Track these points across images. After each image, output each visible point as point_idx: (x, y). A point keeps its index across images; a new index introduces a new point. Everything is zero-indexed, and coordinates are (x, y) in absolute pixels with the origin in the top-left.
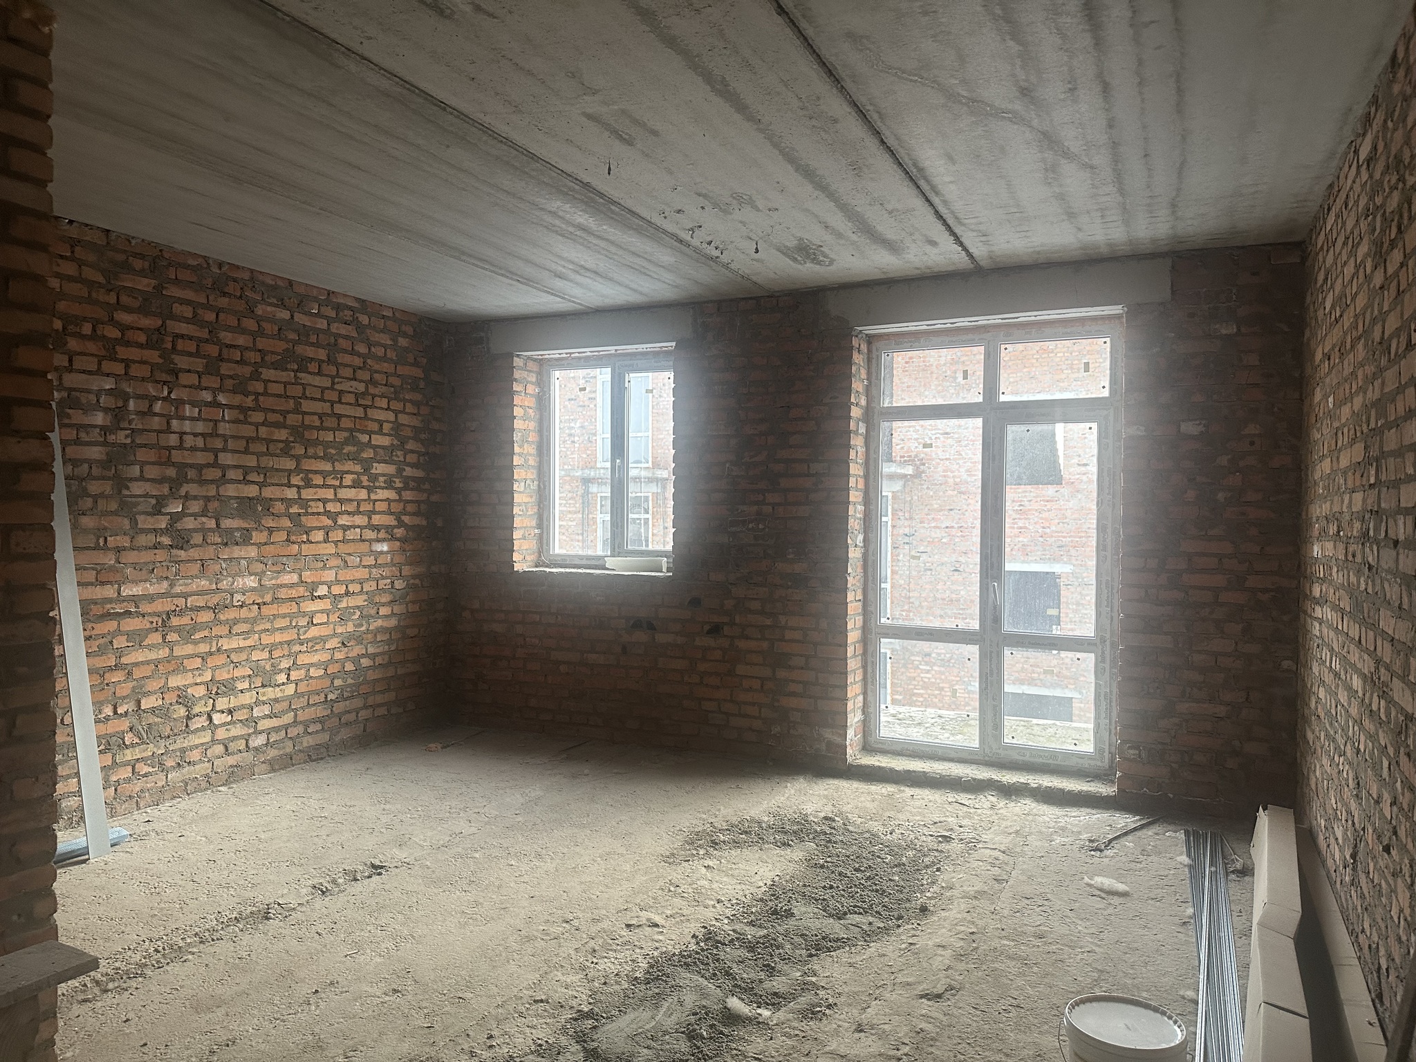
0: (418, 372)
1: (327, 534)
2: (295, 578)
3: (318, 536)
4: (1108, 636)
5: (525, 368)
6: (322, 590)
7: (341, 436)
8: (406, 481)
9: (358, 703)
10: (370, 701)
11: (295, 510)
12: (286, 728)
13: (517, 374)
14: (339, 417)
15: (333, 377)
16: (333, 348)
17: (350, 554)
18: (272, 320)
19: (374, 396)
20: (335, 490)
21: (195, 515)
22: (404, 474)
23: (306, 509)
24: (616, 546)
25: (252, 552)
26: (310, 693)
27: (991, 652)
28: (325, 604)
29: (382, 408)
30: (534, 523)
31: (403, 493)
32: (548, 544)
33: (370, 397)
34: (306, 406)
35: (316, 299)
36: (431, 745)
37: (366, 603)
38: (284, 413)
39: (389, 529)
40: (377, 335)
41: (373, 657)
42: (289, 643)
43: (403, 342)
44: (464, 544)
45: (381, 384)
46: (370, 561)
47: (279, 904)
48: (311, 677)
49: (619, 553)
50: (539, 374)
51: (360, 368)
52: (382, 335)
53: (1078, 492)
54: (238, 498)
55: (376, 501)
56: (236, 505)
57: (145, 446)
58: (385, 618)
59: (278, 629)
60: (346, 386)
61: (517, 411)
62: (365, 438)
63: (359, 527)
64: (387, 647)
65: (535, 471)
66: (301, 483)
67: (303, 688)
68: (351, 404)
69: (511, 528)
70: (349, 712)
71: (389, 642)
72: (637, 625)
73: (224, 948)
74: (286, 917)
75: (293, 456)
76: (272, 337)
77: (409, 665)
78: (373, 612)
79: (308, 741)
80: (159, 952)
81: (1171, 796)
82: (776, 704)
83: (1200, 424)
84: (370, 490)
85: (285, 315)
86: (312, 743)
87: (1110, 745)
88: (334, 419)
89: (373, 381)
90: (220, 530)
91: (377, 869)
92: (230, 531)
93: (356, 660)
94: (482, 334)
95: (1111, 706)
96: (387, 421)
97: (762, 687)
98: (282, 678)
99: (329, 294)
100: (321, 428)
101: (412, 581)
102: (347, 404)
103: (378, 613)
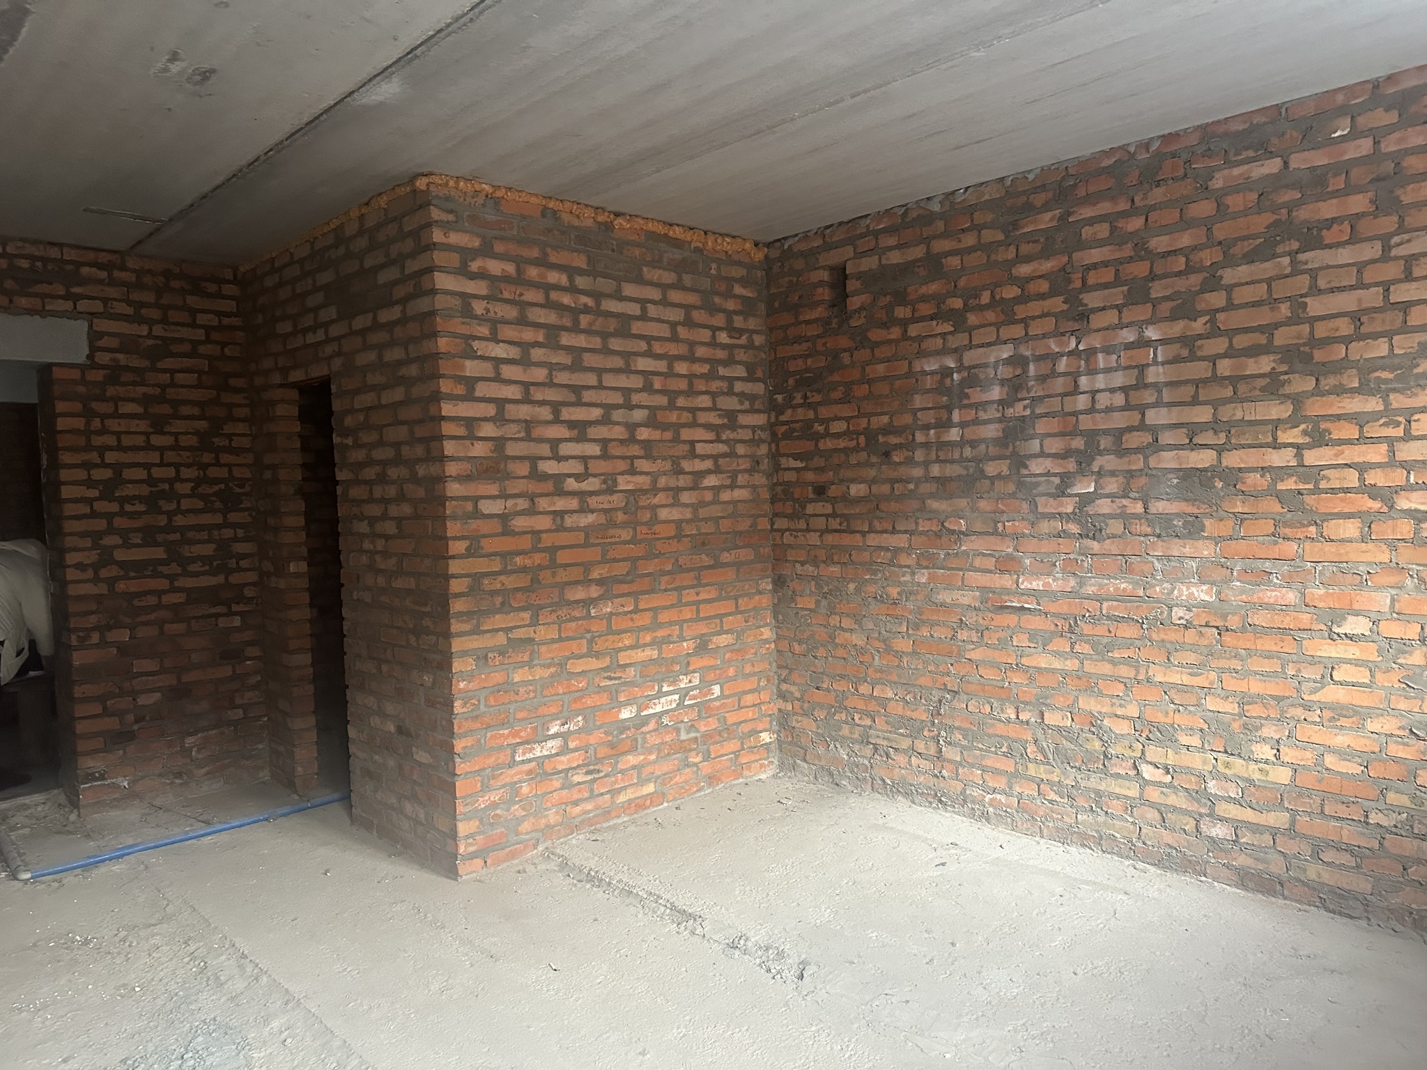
1: (1371, 527)
2: (1291, 597)
3: (1347, 529)
6: (1356, 626)
7: (1410, 342)
12: (1274, 832)
14: (1405, 307)
15: (1387, 237)
16: (1389, 181)
18: (1245, 186)
20: (1390, 446)
21: (1112, 496)
23: (1316, 484)
25: (1206, 550)
26: (1327, 796)
28: (1364, 652)
35: (1344, 110)
38: (1269, 329)
42: (1279, 700)
48: (1330, 770)
54: (1180, 470)
56: (1175, 481)
57: (1046, 415)
59: (1256, 673)
66: (1304, 440)
67: (1305, 780)
75: (1287, 396)
76: (1245, 212)
85: (1271, 167)
86: (1328, 880)
90: (1149, 517)
92: (1166, 519)
98: (1264, 751)
99: (1376, 87)
100: (1357, 337)
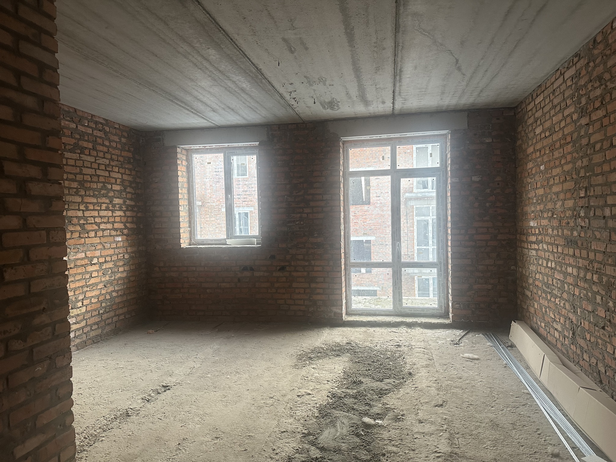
0: (130, 155)
1: (96, 233)
2: (83, 255)
3: (92, 234)
4: (442, 261)
5: (181, 153)
6: (95, 261)
7: (100, 185)
8: (127, 206)
9: (112, 314)
10: (117, 313)
11: (82, 222)
12: (83, 328)
13: (179, 156)
14: (99, 176)
15: (95, 157)
16: (95, 142)
17: (106, 243)
18: (68, 128)
19: (113, 166)
20: (98, 212)
22: (126, 203)
23: (87, 221)
24: (229, 234)
26: (92, 311)
27: (397, 270)
28: (96, 267)
29: (116, 172)
30: (188, 225)
31: (126, 213)
32: (194, 235)
33: (111, 166)
34: (85, 171)
35: (86, 118)
36: (149, 331)
37: (113, 266)
38: (75, 174)
39: (121, 230)
40: (113, 137)
41: (117, 292)
42: (82, 287)
43: (123, 140)
44: (154, 236)
45: (115, 160)
46: (114, 245)
47: (131, 409)
48: (92, 303)
49: (231, 237)
50: (187, 156)
51: (106, 152)
52: (115, 137)
53: (376, 207)
55: (116, 216)
58: (121, 273)
59: (77, 280)
60: (101, 161)
61: (180, 173)
62: (109, 186)
63: (109, 229)
64: (123, 286)
65: (187, 201)
66: (84, 209)
67: (89, 308)
68: (103, 170)
69: (179, 228)
70: (109, 318)
71: (123, 284)
72: (245, 269)
73: (116, 431)
74: (137, 414)
75: (80, 195)
76: (68, 136)
77: (132, 294)
78: (116, 270)
79: (93, 334)
80: (87, 438)
81: (472, 321)
82: (311, 298)
83: (479, 177)
84: (113, 211)
85: (73, 126)
86: (94, 334)
87: (444, 304)
88: (96, 178)
89: (112, 159)
91: (166, 388)
93: (110, 293)
94: (160, 137)
95: (444, 289)
96: (119, 178)
97: (305, 292)
98: (80, 304)
99: (92, 116)
100: (91, 182)
101: (131, 255)
102: (101, 170)
103: (118, 270)
